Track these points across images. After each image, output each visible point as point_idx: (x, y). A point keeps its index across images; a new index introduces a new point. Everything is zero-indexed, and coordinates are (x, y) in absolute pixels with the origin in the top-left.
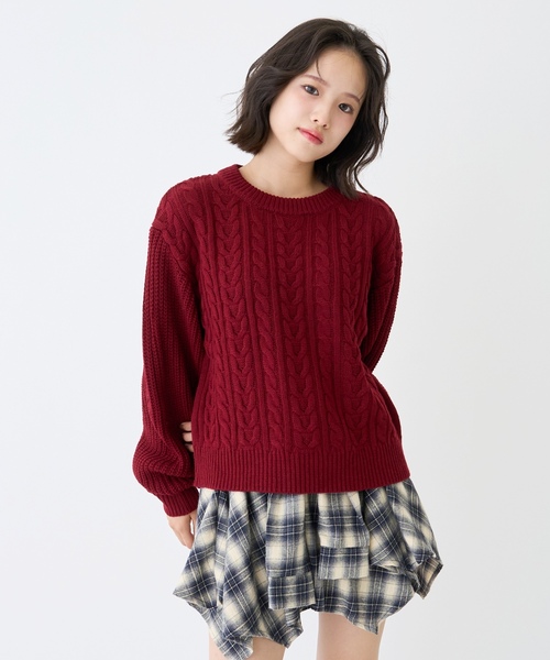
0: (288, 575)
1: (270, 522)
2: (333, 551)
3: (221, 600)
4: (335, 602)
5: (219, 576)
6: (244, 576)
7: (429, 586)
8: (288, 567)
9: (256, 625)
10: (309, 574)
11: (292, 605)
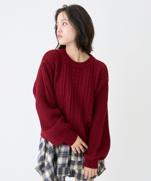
0: (63, 167)
1: (60, 152)
2: (74, 162)
3: (46, 170)
4: (74, 174)
5: (46, 164)
6: (51, 165)
7: (101, 173)
8: (63, 165)
9: (54, 179)
10: (69, 167)
11: (63, 175)
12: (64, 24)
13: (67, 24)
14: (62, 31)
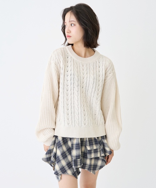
12: (72, 25)
13: (75, 25)
14: (70, 32)
